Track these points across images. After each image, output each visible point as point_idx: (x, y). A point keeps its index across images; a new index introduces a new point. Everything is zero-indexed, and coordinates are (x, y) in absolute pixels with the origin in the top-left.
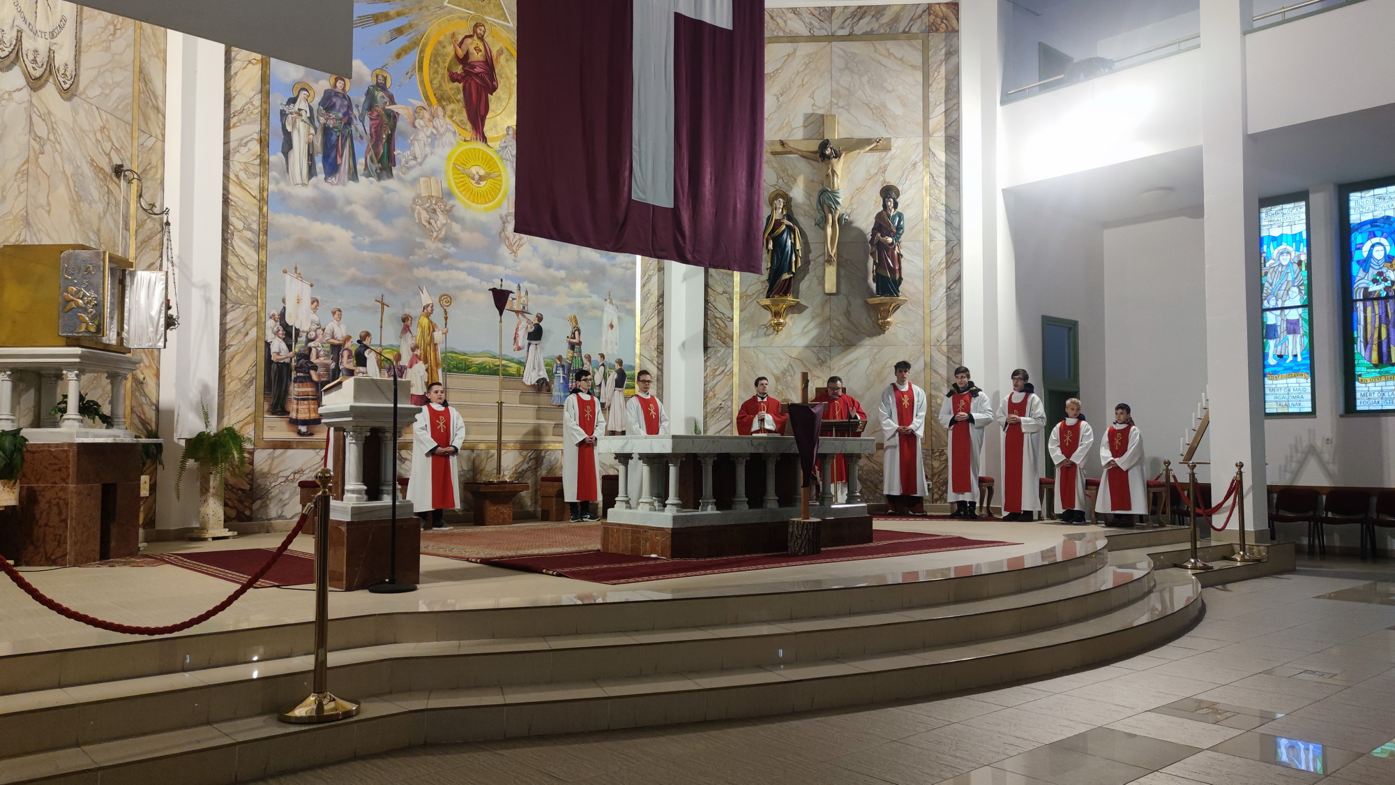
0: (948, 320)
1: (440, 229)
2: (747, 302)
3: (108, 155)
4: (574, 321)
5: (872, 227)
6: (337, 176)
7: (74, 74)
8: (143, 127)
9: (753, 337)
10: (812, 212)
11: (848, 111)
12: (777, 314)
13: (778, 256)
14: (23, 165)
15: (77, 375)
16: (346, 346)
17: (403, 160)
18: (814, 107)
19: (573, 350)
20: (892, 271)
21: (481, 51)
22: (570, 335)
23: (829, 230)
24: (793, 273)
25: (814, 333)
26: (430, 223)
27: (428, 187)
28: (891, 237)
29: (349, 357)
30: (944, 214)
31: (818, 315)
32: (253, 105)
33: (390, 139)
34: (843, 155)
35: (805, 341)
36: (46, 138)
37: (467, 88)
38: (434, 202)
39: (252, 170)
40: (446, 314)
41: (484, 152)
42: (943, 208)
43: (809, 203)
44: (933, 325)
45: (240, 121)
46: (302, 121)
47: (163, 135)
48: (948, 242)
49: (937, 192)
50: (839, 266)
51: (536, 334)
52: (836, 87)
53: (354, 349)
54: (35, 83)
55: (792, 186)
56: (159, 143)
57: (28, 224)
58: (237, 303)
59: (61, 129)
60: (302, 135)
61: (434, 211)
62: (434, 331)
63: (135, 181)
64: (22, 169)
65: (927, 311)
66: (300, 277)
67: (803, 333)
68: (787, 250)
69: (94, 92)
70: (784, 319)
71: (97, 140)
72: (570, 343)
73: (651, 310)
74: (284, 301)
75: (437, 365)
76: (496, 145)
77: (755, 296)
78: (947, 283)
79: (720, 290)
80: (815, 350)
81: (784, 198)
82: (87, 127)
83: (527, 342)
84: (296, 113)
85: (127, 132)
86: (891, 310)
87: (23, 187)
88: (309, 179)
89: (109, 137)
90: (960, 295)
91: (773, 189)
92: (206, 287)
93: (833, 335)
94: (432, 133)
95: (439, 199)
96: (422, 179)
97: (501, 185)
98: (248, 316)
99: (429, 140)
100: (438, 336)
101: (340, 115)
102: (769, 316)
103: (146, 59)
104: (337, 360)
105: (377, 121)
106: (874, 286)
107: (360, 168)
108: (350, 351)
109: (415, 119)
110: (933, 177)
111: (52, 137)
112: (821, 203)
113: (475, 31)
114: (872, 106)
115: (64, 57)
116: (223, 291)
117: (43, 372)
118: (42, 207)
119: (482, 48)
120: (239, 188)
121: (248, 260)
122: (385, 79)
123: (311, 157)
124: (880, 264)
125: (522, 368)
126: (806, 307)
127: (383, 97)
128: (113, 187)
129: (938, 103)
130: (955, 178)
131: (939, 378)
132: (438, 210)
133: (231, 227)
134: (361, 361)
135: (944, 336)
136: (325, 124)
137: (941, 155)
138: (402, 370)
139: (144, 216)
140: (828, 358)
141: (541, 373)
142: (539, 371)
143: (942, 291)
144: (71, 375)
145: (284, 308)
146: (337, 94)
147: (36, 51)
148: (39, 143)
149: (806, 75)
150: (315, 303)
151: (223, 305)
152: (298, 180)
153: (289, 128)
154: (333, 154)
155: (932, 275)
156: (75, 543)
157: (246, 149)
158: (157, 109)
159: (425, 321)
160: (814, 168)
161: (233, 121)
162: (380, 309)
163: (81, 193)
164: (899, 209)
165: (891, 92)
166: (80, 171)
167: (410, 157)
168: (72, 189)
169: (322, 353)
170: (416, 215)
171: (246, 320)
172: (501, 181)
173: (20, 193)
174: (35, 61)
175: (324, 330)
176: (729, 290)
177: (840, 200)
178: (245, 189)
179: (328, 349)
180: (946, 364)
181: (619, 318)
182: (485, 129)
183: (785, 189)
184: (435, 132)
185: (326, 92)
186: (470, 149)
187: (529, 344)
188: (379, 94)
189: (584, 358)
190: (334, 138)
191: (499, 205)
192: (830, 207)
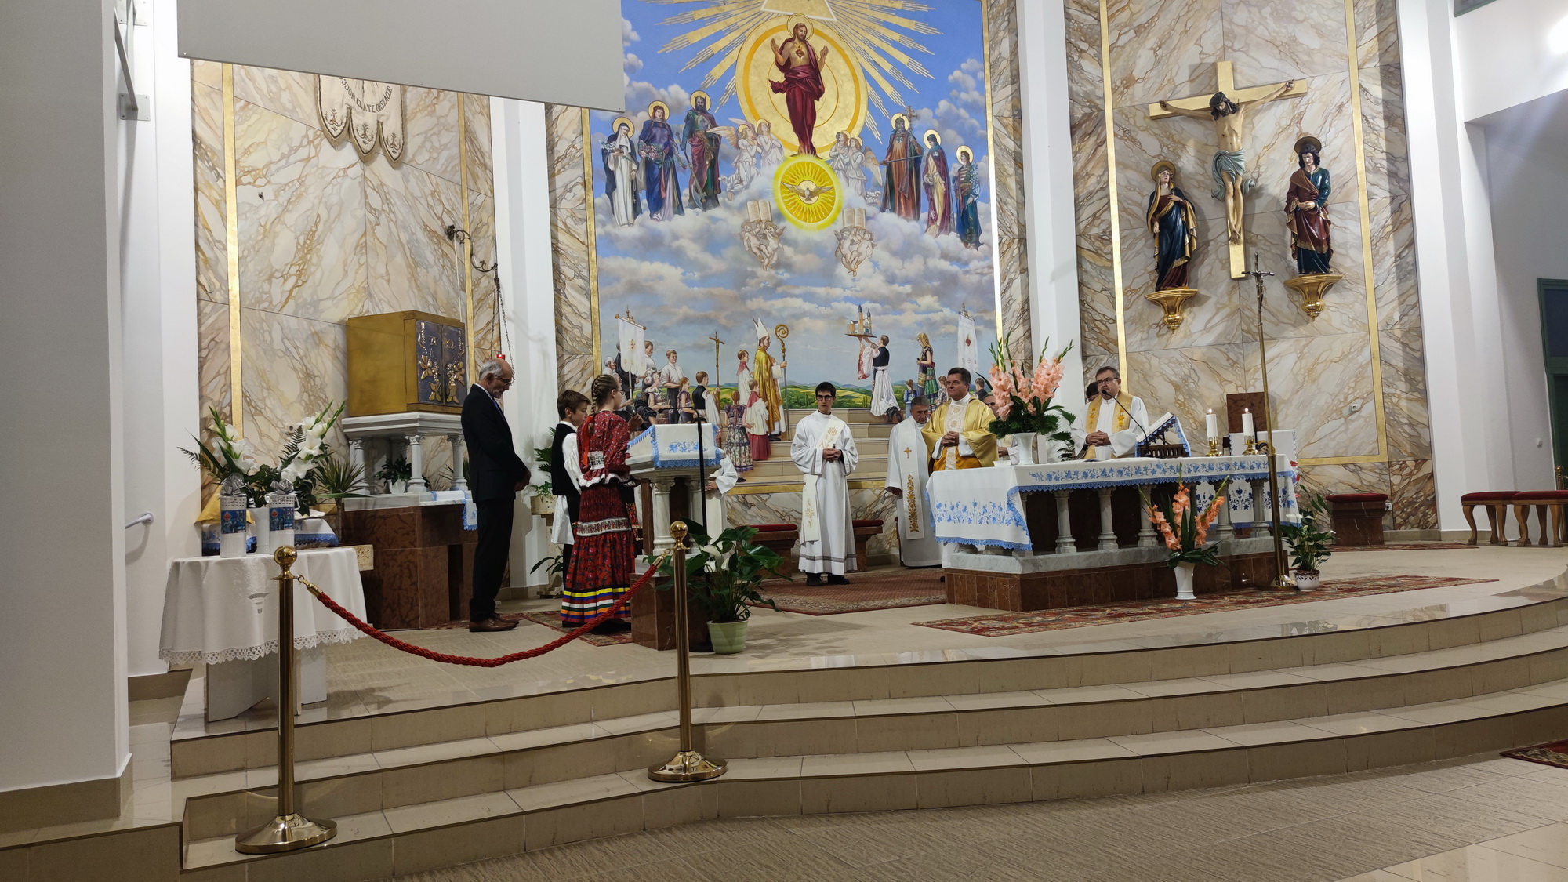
0: (1400, 296)
1: (772, 255)
2: (1133, 299)
3: (440, 218)
4: (924, 341)
5: (1287, 191)
6: (663, 210)
7: (402, 142)
8: (472, 186)
9: (1142, 339)
10: (1208, 182)
11: (1246, 53)
12: (1171, 310)
13: (1167, 240)
14: (361, 238)
15: (418, 440)
16: (683, 389)
17: (729, 185)
18: (1202, 56)
19: (926, 373)
20: (1317, 242)
21: (803, 54)
22: (920, 358)
23: (1230, 201)
24: (1187, 258)
25: (1220, 328)
26: (760, 250)
27: (756, 212)
28: (1311, 200)
29: (687, 400)
30: (1385, 163)
31: (1224, 306)
32: (575, 148)
33: (714, 164)
34: (1243, 108)
35: (1209, 339)
36: (380, 209)
37: (791, 97)
38: (763, 226)
39: (579, 216)
40: (783, 345)
41: (813, 164)
42: (1384, 156)
43: (1203, 171)
44: (1380, 305)
45: (564, 167)
46: (624, 157)
47: (492, 192)
48: (1393, 198)
49: (1374, 137)
50: (1247, 244)
51: (882, 359)
52: (1229, 27)
53: (691, 392)
54: (366, 157)
55: (1180, 154)
56: (489, 199)
57: (370, 296)
58: (573, 354)
59: (395, 200)
60: (625, 173)
61: (765, 237)
62: (772, 365)
63: (467, 241)
64: (361, 242)
65: (1370, 286)
66: (633, 321)
67: (1207, 330)
68: (1177, 231)
69: (422, 158)
70: (1181, 314)
71: (429, 205)
72: (921, 365)
73: (1014, 319)
74: (618, 347)
75: (778, 402)
76: (826, 155)
77: (1142, 291)
78: (1396, 250)
79: (1097, 286)
80: (1223, 348)
81: (1168, 169)
82: (417, 193)
83: (872, 368)
84: (618, 150)
85: (457, 192)
86: (1320, 290)
87: (363, 260)
88: (635, 217)
89: (440, 201)
90: (1415, 263)
91: (1156, 161)
92: (542, 340)
93: (1244, 327)
94: (757, 151)
95: (769, 223)
96: (749, 203)
97: (834, 199)
98: (585, 365)
99: (754, 160)
100: (776, 370)
101: (661, 146)
102: (1162, 313)
103: (471, 118)
104: (675, 404)
105: (700, 147)
106: (1295, 263)
107: (685, 199)
108: (687, 394)
109: (738, 139)
110: (1367, 119)
111: (386, 207)
112: (1218, 169)
113: (795, 33)
114: (1278, 43)
115: (391, 127)
116: (559, 342)
117: (392, 438)
118: (382, 277)
119: (804, 50)
120: (567, 236)
121: (581, 309)
122: (704, 100)
123: (635, 194)
124: (1301, 234)
125: (869, 397)
126: (1207, 298)
127: (703, 121)
128: (446, 248)
129: (1367, 26)
130: (1398, 117)
131: (1394, 370)
132: (768, 235)
133: (563, 277)
134: (699, 403)
135: (1397, 318)
136: (646, 158)
137: (1377, 91)
138: (741, 411)
139: (480, 275)
140: (1241, 357)
141: (891, 401)
142: (889, 399)
143: (1390, 261)
144: (413, 440)
145: (619, 355)
146: (656, 124)
147: (365, 125)
148: (374, 215)
149: (1189, 18)
150: (650, 347)
151: (559, 357)
152: (624, 220)
153: (611, 167)
154: (657, 189)
155: (1374, 242)
156: (426, 606)
157: (571, 195)
158: (485, 166)
159: (762, 356)
160: (1207, 129)
161: (558, 166)
162: (715, 347)
163: (417, 259)
164: (1323, 164)
165: (1302, 22)
166: (415, 237)
167: (736, 181)
168: (408, 255)
169: (659, 398)
170: (745, 243)
171: (583, 370)
172: (834, 194)
173: (361, 265)
174: (365, 135)
175: (660, 374)
176: (1110, 286)
177: (1242, 164)
178: (573, 236)
179: (666, 393)
180: (1401, 353)
181: (977, 332)
182: (813, 140)
183: (1171, 158)
184: (760, 150)
185: (645, 123)
186: (798, 164)
187: (875, 371)
188: (699, 118)
189: (938, 382)
190: (656, 171)
191: (834, 221)
192: (1229, 173)
